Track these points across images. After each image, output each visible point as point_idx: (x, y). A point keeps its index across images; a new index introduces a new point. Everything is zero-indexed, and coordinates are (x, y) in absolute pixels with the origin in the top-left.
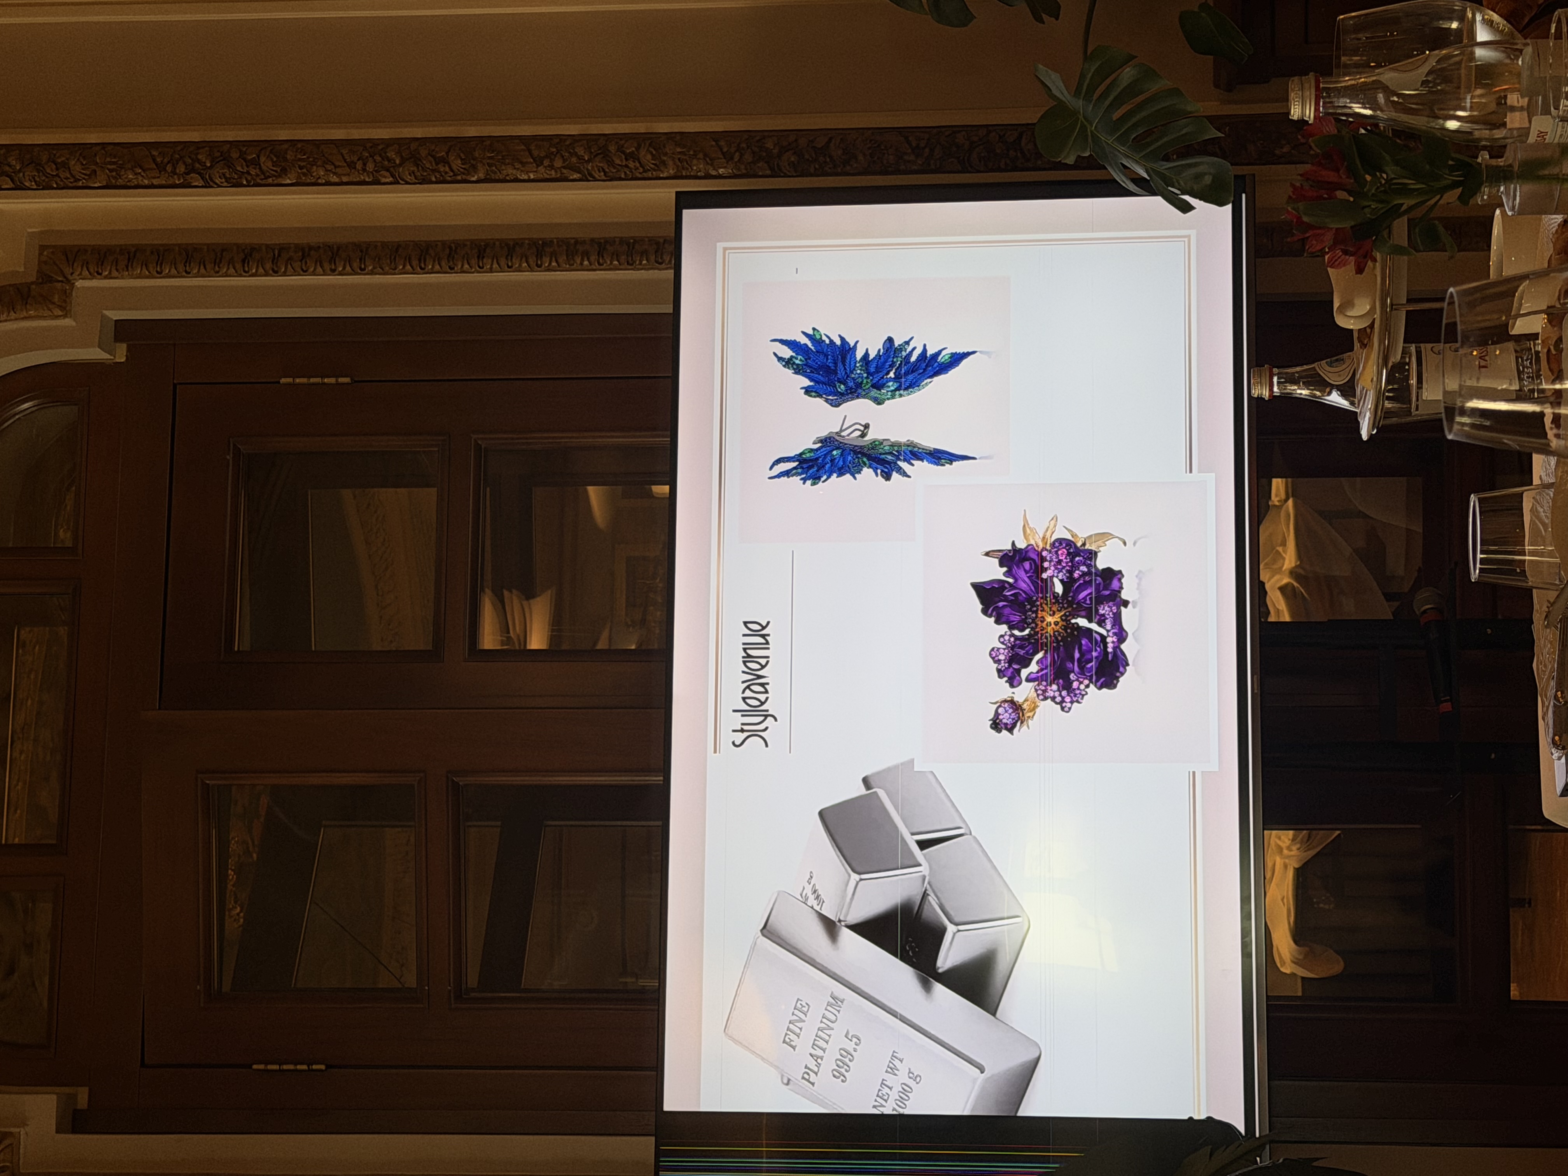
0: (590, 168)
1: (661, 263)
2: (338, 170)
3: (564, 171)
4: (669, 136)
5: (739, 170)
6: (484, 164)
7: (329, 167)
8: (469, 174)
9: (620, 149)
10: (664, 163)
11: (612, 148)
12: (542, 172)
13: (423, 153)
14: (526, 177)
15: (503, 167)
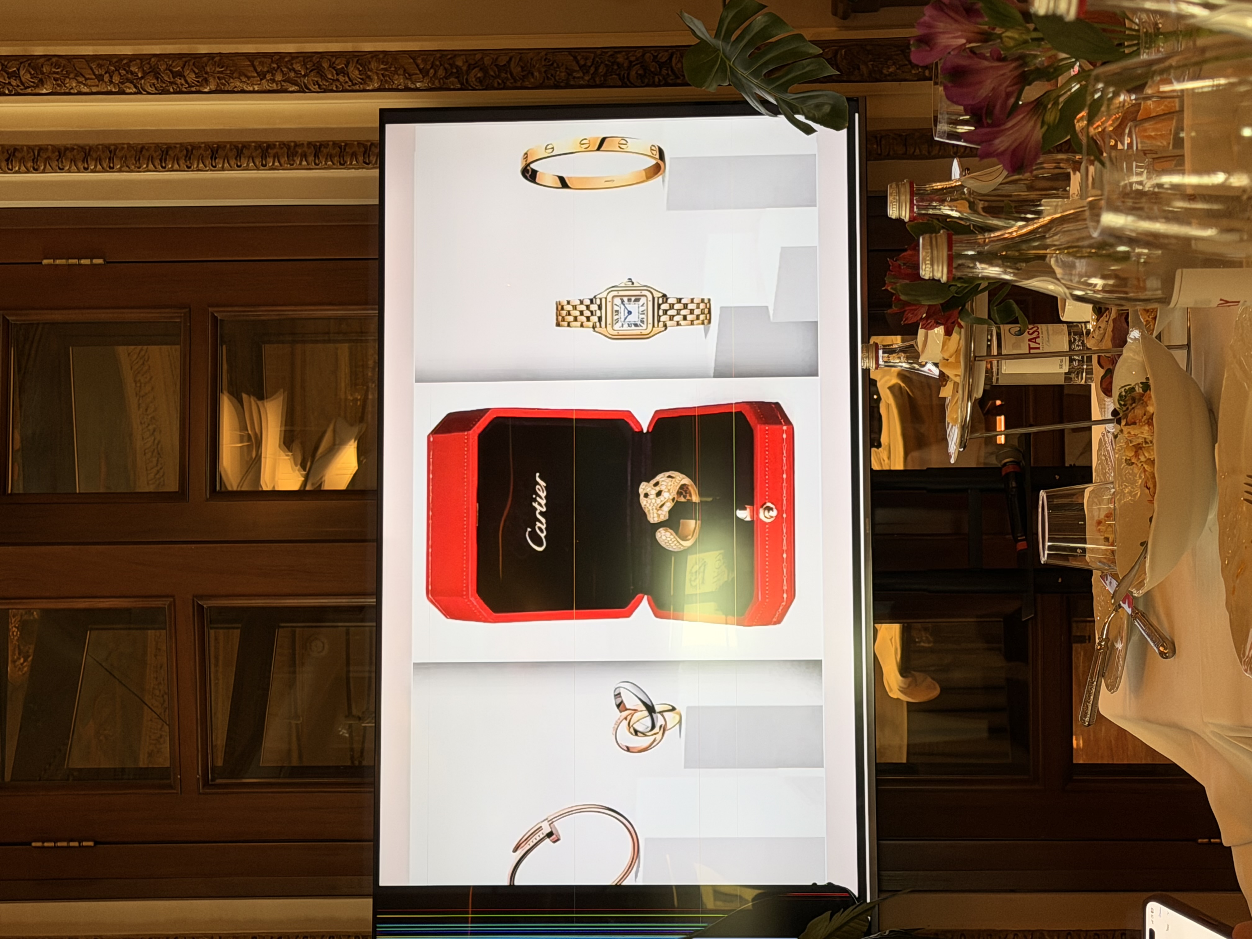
0: (306, 81)
1: (368, 164)
2: (89, 82)
3: (283, 83)
4: (374, 54)
5: (433, 84)
6: (214, 78)
7: (81, 79)
8: (201, 86)
9: (332, 66)
10: (369, 77)
11: (325, 65)
12: (265, 85)
13: (163, 68)
14: (251, 89)
15: (232, 80)
